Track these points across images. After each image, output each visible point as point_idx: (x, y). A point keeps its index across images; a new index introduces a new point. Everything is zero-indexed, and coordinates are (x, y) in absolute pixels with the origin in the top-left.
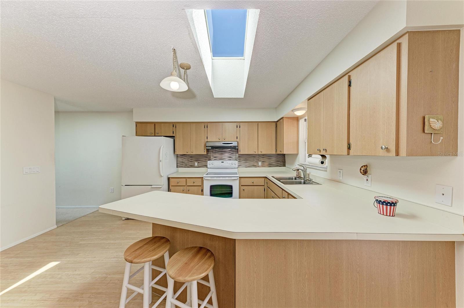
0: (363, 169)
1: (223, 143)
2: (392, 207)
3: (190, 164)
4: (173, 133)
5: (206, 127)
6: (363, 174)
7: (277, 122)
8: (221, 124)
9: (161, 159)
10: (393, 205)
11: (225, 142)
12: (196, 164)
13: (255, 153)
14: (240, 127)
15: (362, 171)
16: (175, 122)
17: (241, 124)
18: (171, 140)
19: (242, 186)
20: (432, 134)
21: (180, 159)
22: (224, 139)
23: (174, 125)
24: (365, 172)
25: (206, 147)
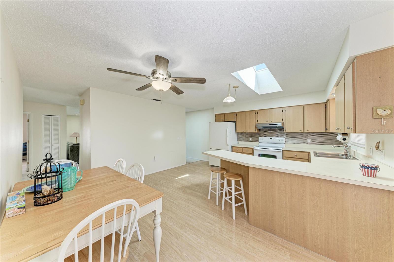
0: (377, 145)
1: (269, 125)
3: (247, 139)
4: (235, 119)
5: (257, 113)
7: (327, 102)
8: (268, 110)
9: (227, 135)
10: (376, 169)
11: (271, 123)
12: (251, 139)
13: (301, 132)
14: (285, 111)
16: (236, 112)
17: (286, 109)
18: (234, 123)
19: (285, 157)
20: (382, 118)
21: (240, 135)
22: (271, 121)
23: (235, 114)
24: (378, 148)
25: (257, 127)
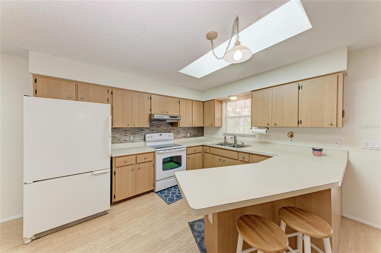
0: (289, 134)
1: (170, 117)
2: (320, 152)
3: (124, 138)
4: (108, 101)
5: (149, 98)
6: (290, 137)
7: (204, 102)
8: (164, 97)
12: (131, 138)
13: (190, 126)
14: (179, 103)
15: (289, 136)
16: (110, 87)
17: (181, 100)
19: (188, 154)
22: (167, 113)
23: (109, 90)
24: (292, 136)
